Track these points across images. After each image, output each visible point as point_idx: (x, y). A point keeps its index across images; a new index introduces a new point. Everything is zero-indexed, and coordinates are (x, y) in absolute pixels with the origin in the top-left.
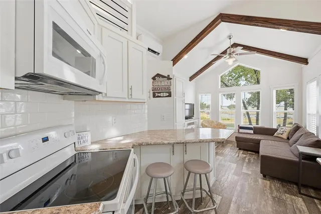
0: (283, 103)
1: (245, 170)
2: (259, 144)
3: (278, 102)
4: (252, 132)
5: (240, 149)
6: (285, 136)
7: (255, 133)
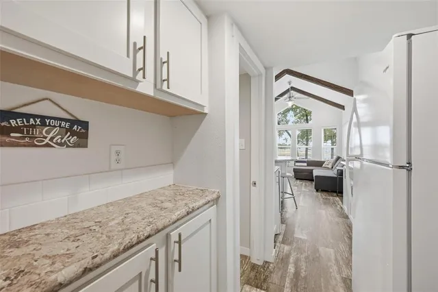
0: (330, 141)
1: (303, 189)
2: (312, 173)
3: (326, 140)
4: (306, 164)
5: (297, 179)
6: (330, 166)
7: (308, 166)
